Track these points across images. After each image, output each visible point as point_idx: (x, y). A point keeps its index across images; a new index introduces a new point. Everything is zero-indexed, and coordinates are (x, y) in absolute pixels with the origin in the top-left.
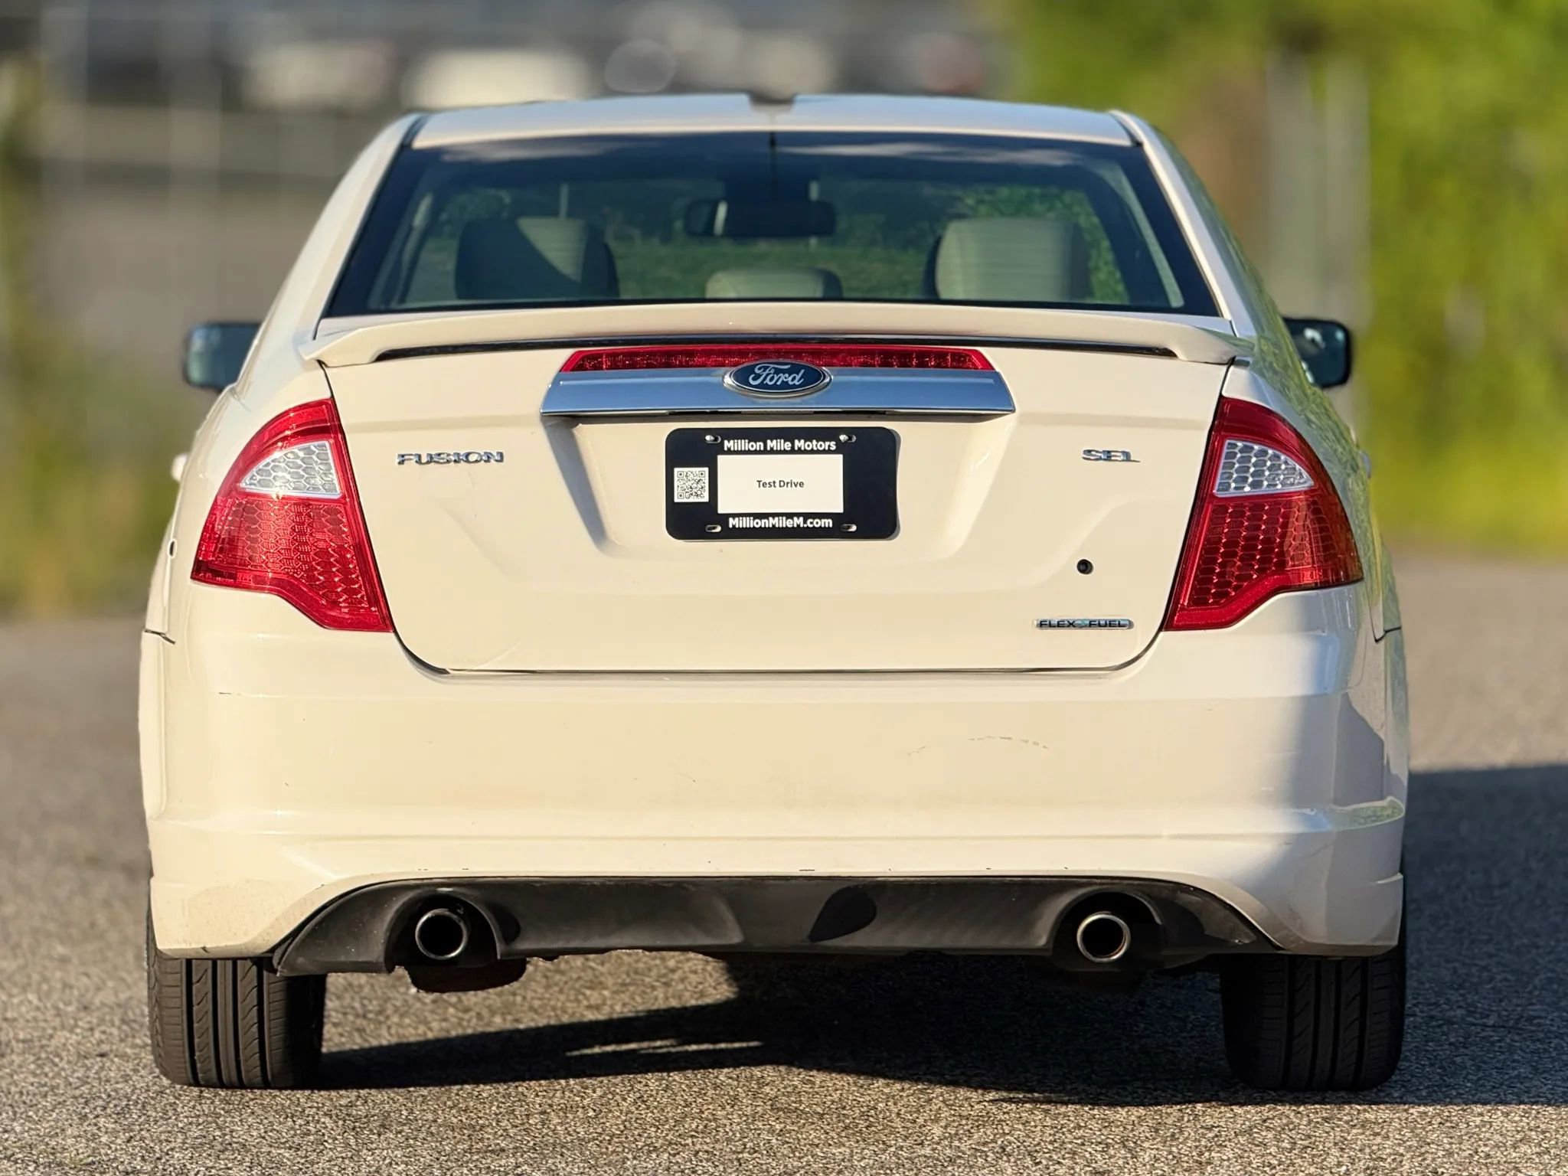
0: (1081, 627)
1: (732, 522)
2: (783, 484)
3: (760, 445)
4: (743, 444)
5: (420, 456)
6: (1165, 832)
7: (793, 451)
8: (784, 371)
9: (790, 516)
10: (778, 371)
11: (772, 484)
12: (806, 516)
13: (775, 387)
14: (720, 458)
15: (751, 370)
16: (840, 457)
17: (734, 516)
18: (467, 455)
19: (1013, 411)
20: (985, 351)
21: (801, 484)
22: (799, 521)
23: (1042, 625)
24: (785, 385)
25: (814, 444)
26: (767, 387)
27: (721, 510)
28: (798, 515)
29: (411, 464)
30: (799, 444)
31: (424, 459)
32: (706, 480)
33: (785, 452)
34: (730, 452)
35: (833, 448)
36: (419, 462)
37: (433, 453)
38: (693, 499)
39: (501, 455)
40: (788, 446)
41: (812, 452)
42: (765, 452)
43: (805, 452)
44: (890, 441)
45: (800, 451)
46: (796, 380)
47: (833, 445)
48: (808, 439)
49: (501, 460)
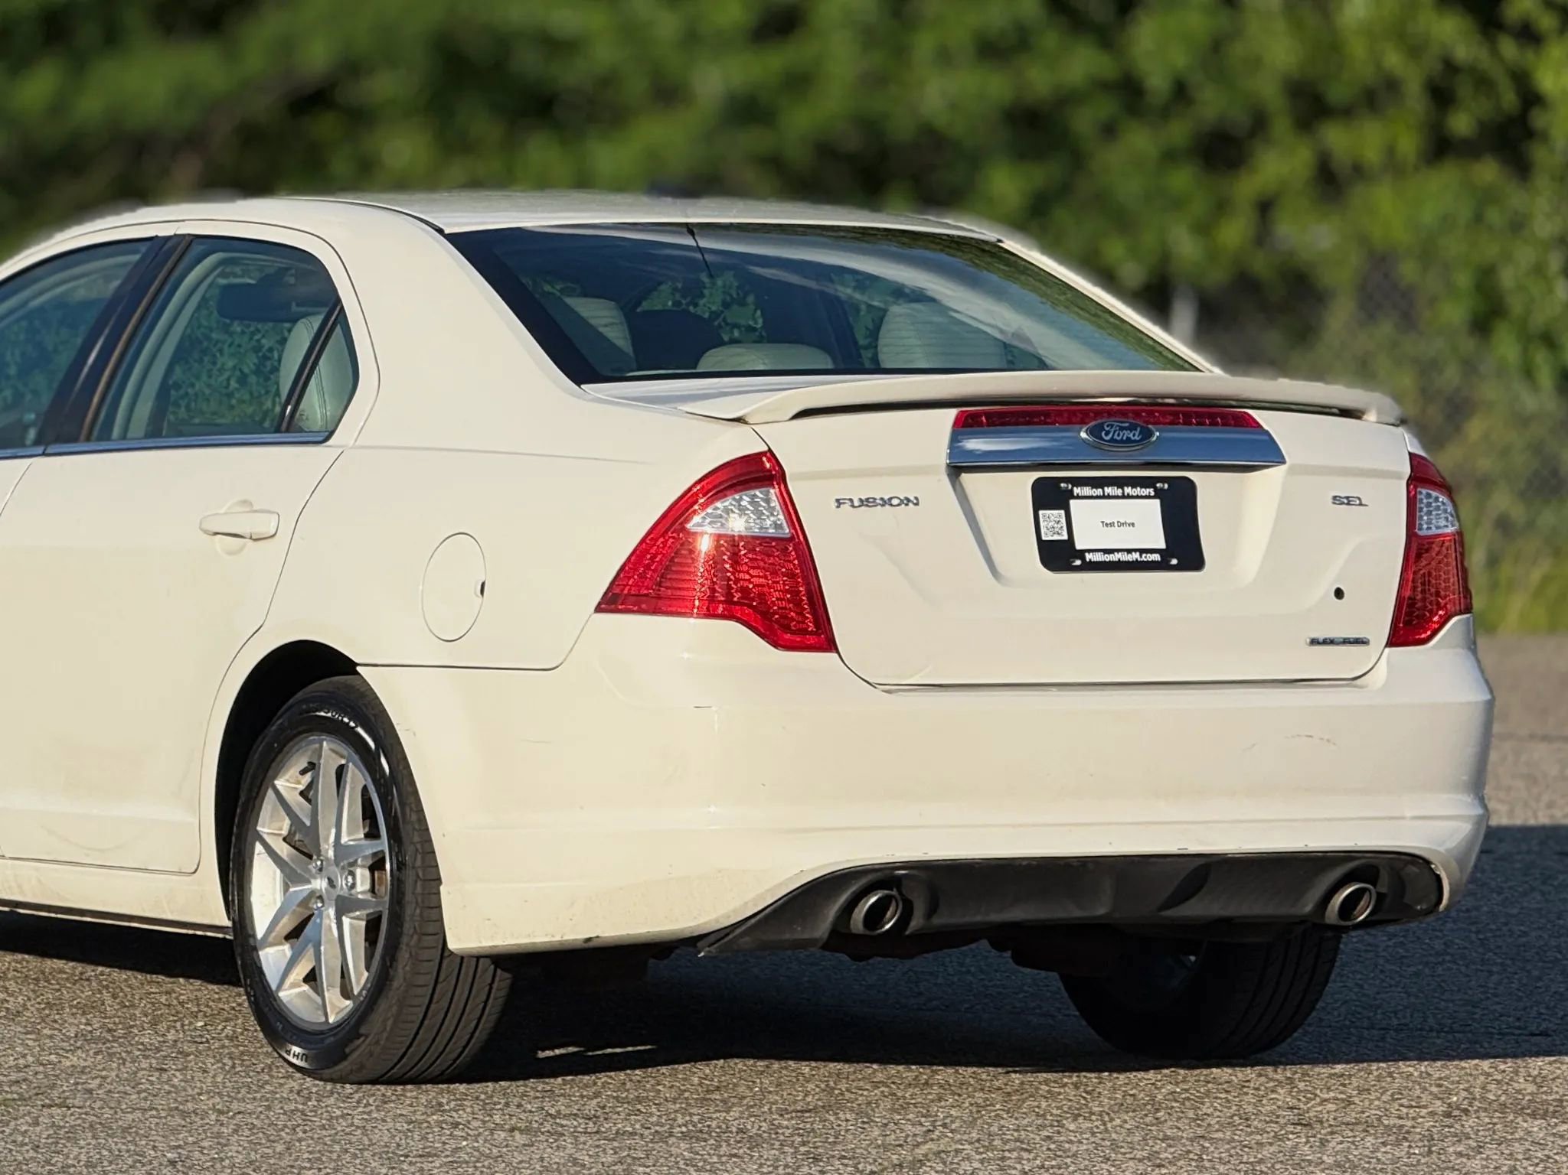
0: (1338, 644)
1: (1089, 557)
2: (1121, 524)
3: (1099, 492)
4: (1087, 491)
5: (851, 500)
6: (1408, 814)
7: (1123, 497)
8: (1125, 428)
9: (1129, 551)
10: (1122, 429)
11: (1112, 524)
12: (1142, 551)
13: (1122, 441)
14: (1072, 502)
15: (1101, 427)
16: (1157, 502)
17: (1089, 551)
18: (890, 499)
19: (1283, 462)
20: (1254, 413)
21: (1133, 524)
22: (1136, 556)
23: (1314, 642)
24: (1129, 440)
25: (1138, 491)
26: (1116, 441)
27: (1079, 546)
28: (1135, 550)
29: (846, 507)
30: (1128, 490)
31: (856, 503)
32: (1063, 520)
33: (1117, 497)
34: (1078, 497)
35: (1153, 494)
36: (853, 506)
37: (863, 498)
38: (1056, 537)
39: (916, 498)
40: (1119, 492)
41: (1138, 497)
42: (1103, 497)
43: (1133, 497)
44: (1190, 487)
45: (1129, 497)
46: (1135, 436)
47: (1152, 491)
48: (1134, 486)
49: (917, 504)
